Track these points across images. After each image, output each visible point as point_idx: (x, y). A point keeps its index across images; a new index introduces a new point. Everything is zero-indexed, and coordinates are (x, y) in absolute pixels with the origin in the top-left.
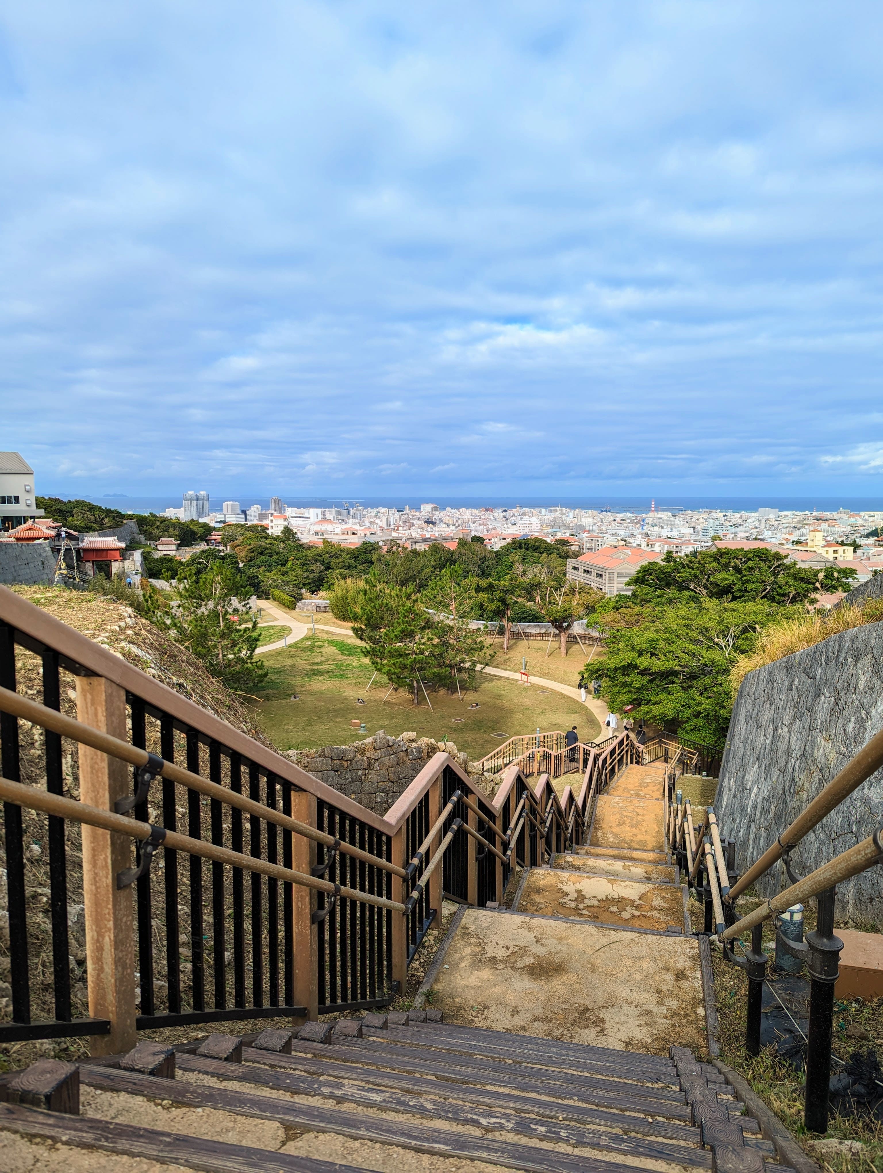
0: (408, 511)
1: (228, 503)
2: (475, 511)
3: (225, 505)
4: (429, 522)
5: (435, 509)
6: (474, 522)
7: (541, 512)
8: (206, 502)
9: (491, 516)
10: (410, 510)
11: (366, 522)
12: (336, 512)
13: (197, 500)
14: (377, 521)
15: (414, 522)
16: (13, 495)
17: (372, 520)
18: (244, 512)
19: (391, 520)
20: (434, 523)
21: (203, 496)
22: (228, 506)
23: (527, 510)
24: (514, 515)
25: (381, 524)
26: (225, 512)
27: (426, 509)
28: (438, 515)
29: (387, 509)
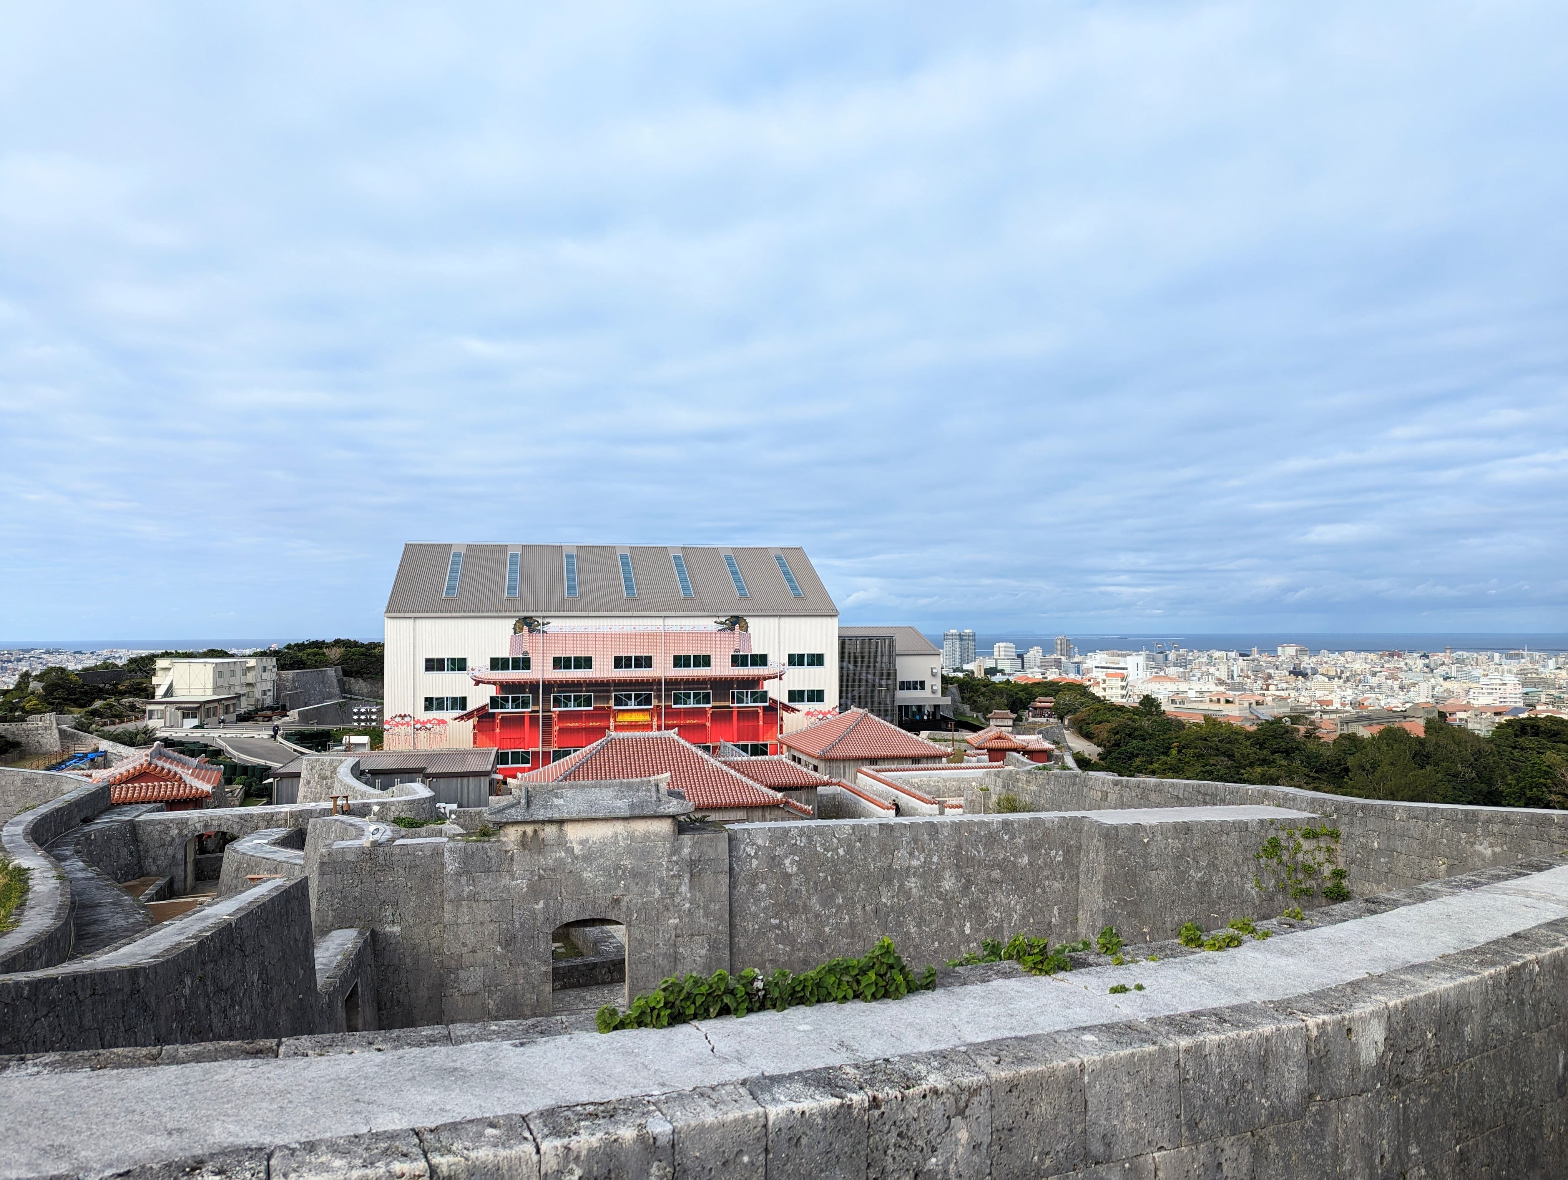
0: (1257, 656)
1: (1001, 644)
2: (1372, 656)
3: (996, 646)
4: (1297, 672)
5: (1302, 652)
6: (1374, 674)
7: (1491, 658)
8: (971, 643)
9: (1402, 664)
10: (1260, 653)
11: (1195, 671)
12: (1147, 655)
13: (961, 640)
14: (1212, 670)
15: (1272, 672)
16: (919, 679)
17: (1204, 668)
18: (1020, 656)
19: (1235, 668)
20: (1305, 675)
21: (968, 635)
22: (1000, 648)
23: (1465, 654)
24: (1443, 664)
25: (1217, 674)
26: (996, 656)
27: (1287, 652)
28: (1307, 662)
29: (1224, 653)
